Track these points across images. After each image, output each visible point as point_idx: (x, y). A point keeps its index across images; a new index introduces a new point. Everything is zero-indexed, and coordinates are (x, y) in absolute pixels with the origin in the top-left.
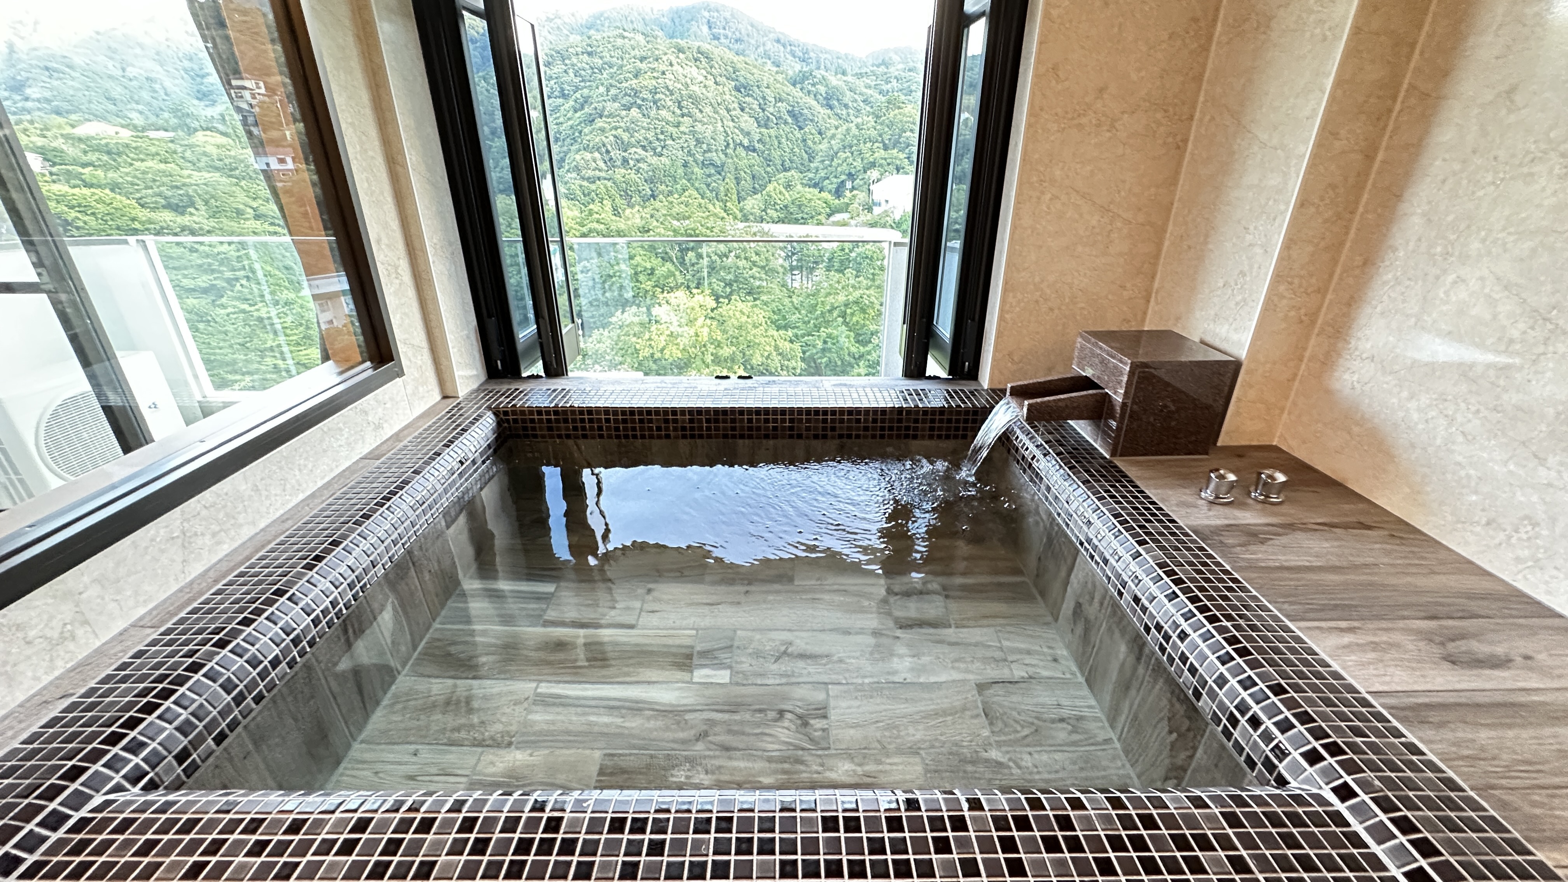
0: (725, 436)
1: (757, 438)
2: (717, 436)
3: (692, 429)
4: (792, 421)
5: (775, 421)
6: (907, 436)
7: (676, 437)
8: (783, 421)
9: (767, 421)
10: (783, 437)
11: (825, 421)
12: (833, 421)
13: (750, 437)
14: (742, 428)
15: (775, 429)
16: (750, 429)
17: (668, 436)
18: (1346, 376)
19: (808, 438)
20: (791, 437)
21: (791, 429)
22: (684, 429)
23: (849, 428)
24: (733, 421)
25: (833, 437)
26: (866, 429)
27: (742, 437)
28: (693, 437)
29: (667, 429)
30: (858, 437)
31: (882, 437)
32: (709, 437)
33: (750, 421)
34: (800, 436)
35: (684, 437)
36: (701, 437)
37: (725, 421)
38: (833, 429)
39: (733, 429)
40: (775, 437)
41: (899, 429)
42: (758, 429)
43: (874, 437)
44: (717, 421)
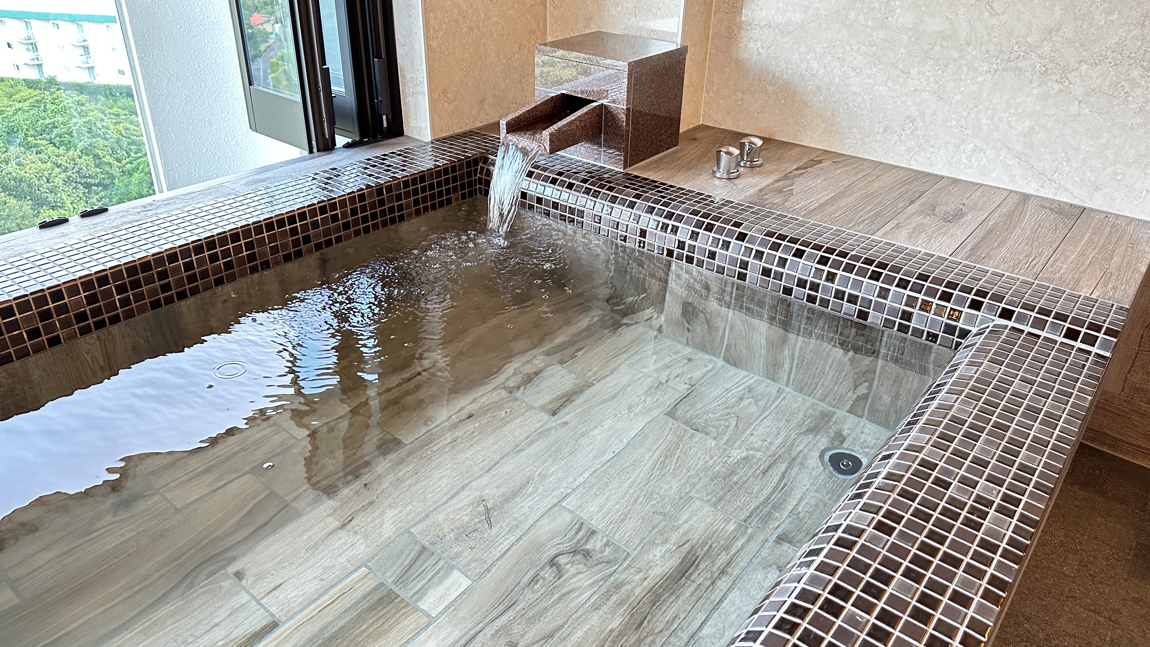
0: (156, 305)
1: (206, 289)
2: (142, 310)
3: (96, 312)
4: (249, 246)
5: (226, 253)
6: (393, 221)
7: (72, 337)
8: (238, 250)
9: (214, 258)
10: (243, 275)
11: (294, 232)
12: (305, 228)
13: (195, 291)
14: (180, 282)
15: (228, 266)
16: (192, 279)
17: (55, 342)
18: (751, 45)
19: (277, 263)
20: (254, 270)
21: (252, 258)
22: (81, 317)
23: (327, 232)
24: (163, 275)
25: (310, 252)
26: (346, 226)
27: (182, 296)
28: (101, 325)
29: (50, 328)
30: (339, 240)
31: (367, 230)
32: (129, 315)
33: (189, 266)
34: (266, 265)
35: (85, 331)
36: (115, 320)
37: (149, 281)
38: (307, 240)
39: (166, 288)
40: (232, 278)
41: (383, 213)
42: (205, 274)
43: (357, 233)
44: (135, 284)
